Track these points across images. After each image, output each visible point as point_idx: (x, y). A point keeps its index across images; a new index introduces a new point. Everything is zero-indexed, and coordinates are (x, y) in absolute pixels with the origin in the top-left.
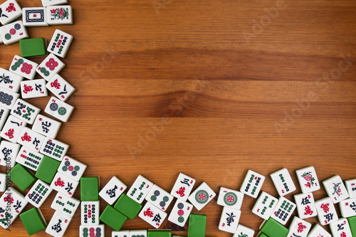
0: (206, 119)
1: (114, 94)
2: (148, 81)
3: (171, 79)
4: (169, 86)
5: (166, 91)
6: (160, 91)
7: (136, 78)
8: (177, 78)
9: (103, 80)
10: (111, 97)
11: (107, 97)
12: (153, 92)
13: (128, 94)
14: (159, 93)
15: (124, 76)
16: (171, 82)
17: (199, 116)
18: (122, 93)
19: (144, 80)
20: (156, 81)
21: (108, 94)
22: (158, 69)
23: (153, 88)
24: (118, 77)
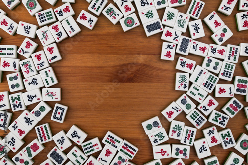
0: (151, 84)
1: (84, 65)
2: (109, 55)
3: (126, 54)
4: (124, 59)
5: (122, 63)
6: (117, 63)
7: (100, 53)
8: (130, 54)
9: (75, 55)
10: (81, 67)
11: (78, 67)
12: (112, 64)
13: (93, 65)
14: (117, 64)
15: (91, 52)
16: (126, 56)
17: (146, 82)
18: (89, 64)
19: (105, 55)
20: (114, 56)
21: (79, 65)
22: (116, 47)
23: (112, 61)
24: (86, 53)
